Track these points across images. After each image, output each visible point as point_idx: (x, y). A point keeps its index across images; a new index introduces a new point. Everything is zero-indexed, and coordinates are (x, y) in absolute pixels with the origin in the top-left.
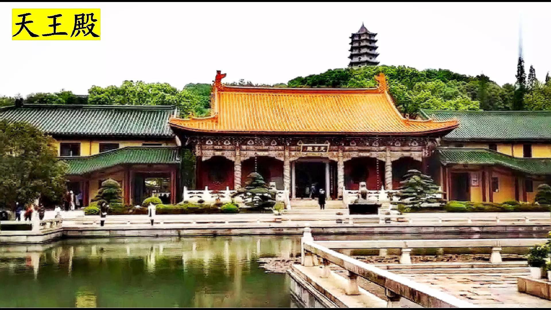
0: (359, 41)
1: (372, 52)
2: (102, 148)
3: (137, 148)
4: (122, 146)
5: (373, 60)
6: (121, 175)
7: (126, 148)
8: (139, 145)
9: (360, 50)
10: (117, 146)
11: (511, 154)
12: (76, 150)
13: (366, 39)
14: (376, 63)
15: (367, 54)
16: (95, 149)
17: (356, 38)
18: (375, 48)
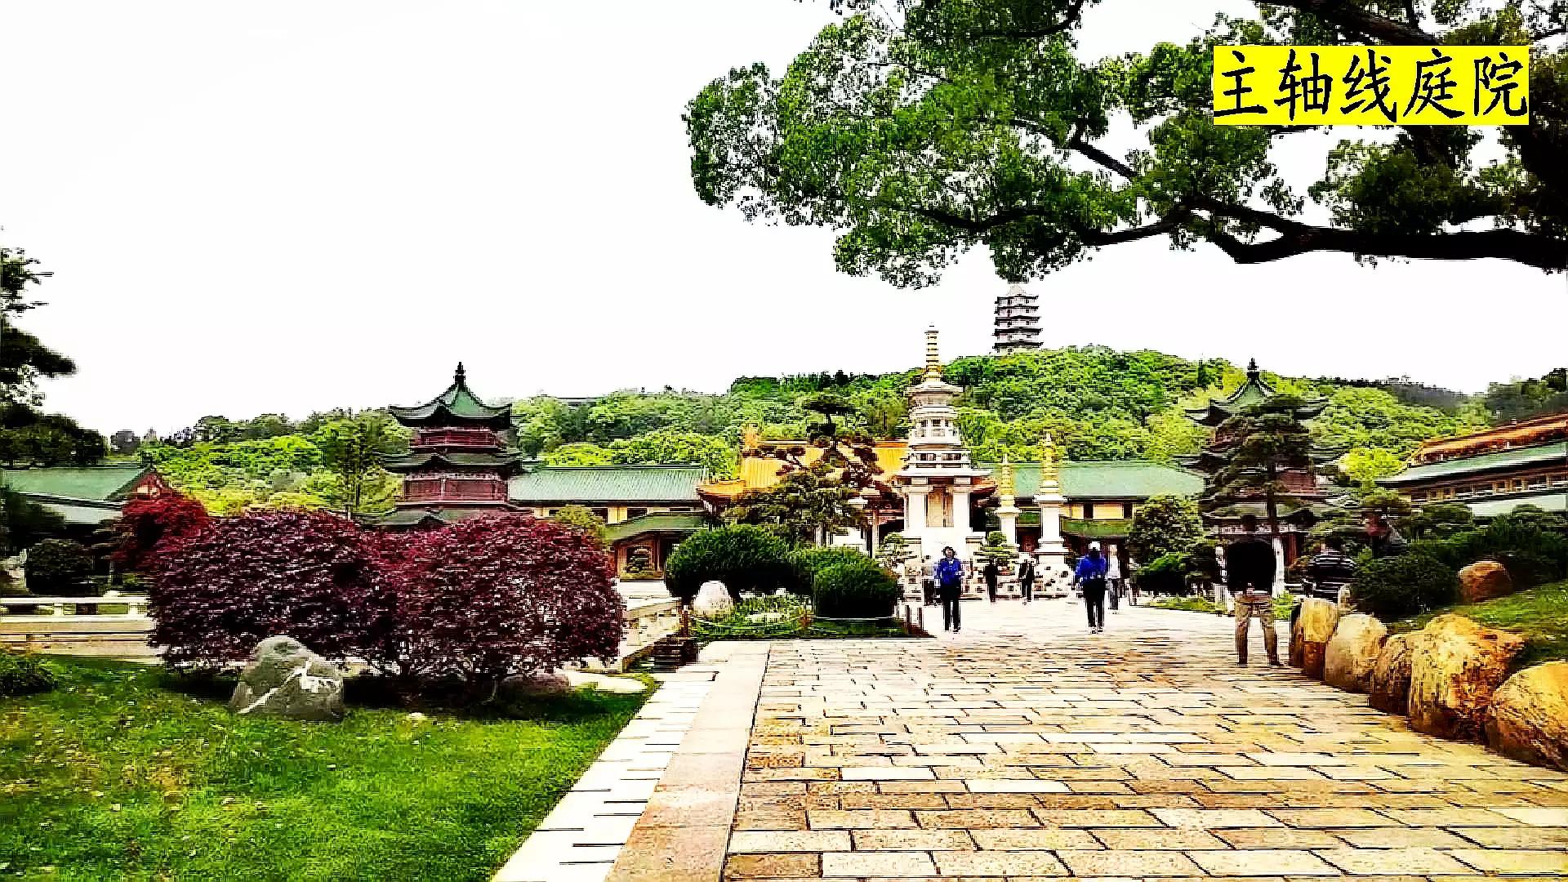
0: (1009, 309)
1: (1033, 325)
2: (631, 513)
3: (666, 515)
4: (650, 511)
5: (1034, 339)
6: (649, 543)
7: (655, 514)
8: (667, 510)
9: (1010, 324)
10: (645, 511)
11: (1068, 516)
12: (604, 514)
13: (1021, 306)
14: (1038, 345)
15: (1023, 330)
16: (624, 514)
17: (1004, 304)
18: (1037, 319)
